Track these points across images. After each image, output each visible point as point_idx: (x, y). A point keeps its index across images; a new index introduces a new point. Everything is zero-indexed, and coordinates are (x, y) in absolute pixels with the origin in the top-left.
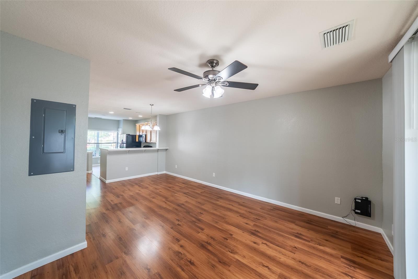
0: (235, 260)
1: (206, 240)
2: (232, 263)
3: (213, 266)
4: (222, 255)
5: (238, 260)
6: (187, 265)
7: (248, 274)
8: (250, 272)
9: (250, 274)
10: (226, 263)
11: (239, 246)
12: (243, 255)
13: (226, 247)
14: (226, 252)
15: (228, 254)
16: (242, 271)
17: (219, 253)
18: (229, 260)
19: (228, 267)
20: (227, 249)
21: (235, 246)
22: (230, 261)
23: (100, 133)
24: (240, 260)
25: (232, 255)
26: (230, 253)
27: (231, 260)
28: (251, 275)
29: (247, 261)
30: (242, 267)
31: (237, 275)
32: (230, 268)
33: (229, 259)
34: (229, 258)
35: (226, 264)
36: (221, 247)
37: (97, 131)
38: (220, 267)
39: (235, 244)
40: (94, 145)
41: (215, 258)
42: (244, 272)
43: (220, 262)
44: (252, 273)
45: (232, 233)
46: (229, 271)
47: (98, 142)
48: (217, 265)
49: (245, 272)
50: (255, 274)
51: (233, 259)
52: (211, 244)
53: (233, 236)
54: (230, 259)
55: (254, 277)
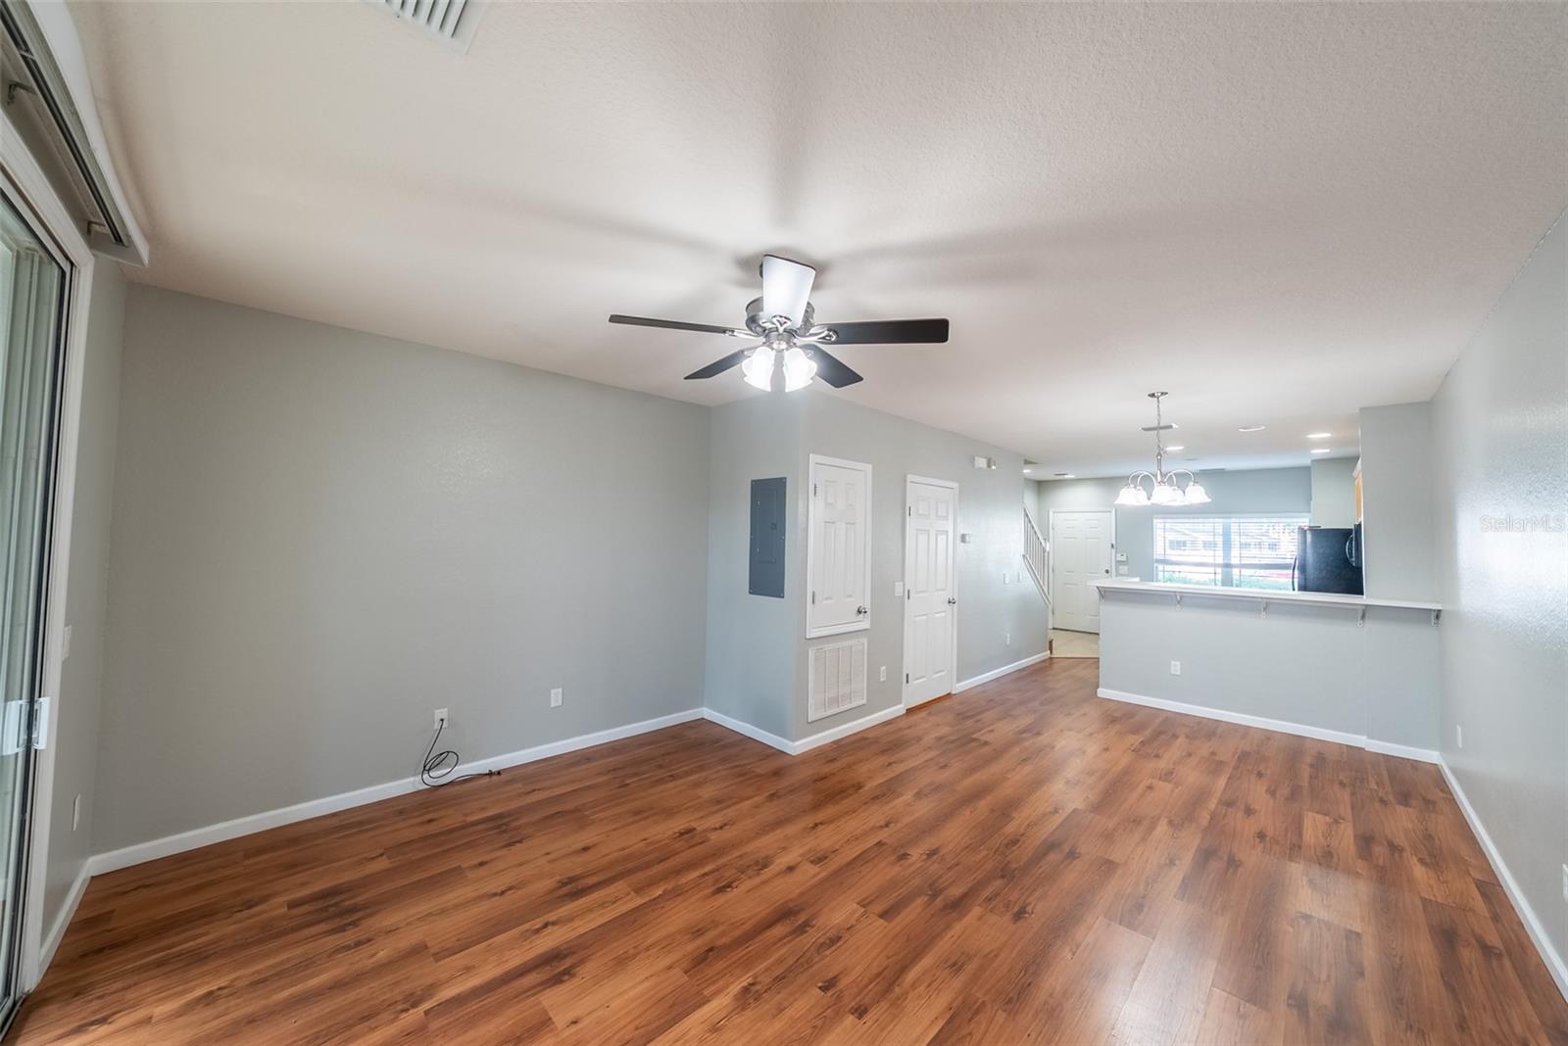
0: (706, 992)
1: (820, 922)
2: (699, 982)
3: (698, 932)
4: (739, 959)
5: (704, 1004)
6: (717, 881)
7: (640, 1016)
8: (642, 1027)
9: (637, 1022)
10: (702, 965)
11: (778, 1025)
12: (724, 1026)
13: (779, 979)
14: (751, 973)
15: (738, 978)
16: (656, 1003)
17: (749, 952)
18: (713, 976)
19: (684, 966)
20: (766, 980)
21: (782, 1010)
22: (707, 978)
23: (1234, 528)
24: (700, 1010)
25: (736, 988)
26: (745, 984)
27: (709, 982)
28: (632, 1027)
29: (693, 1032)
30: (671, 1007)
31: (646, 984)
32: (677, 971)
33: (718, 974)
34: (720, 975)
35: (699, 964)
36: (780, 961)
37: (1221, 520)
38: (693, 946)
39: (789, 1013)
40: (1211, 570)
41: (729, 939)
42: (652, 1006)
43: (711, 950)
44: (637, 1032)
45: (869, 1017)
46: (670, 968)
47: (1226, 562)
48: (699, 942)
49: (646, 1011)
50: (627, 1038)
51: (712, 988)
52: (799, 936)
53: (850, 1019)
54: (716, 978)
55: (623, 1032)
